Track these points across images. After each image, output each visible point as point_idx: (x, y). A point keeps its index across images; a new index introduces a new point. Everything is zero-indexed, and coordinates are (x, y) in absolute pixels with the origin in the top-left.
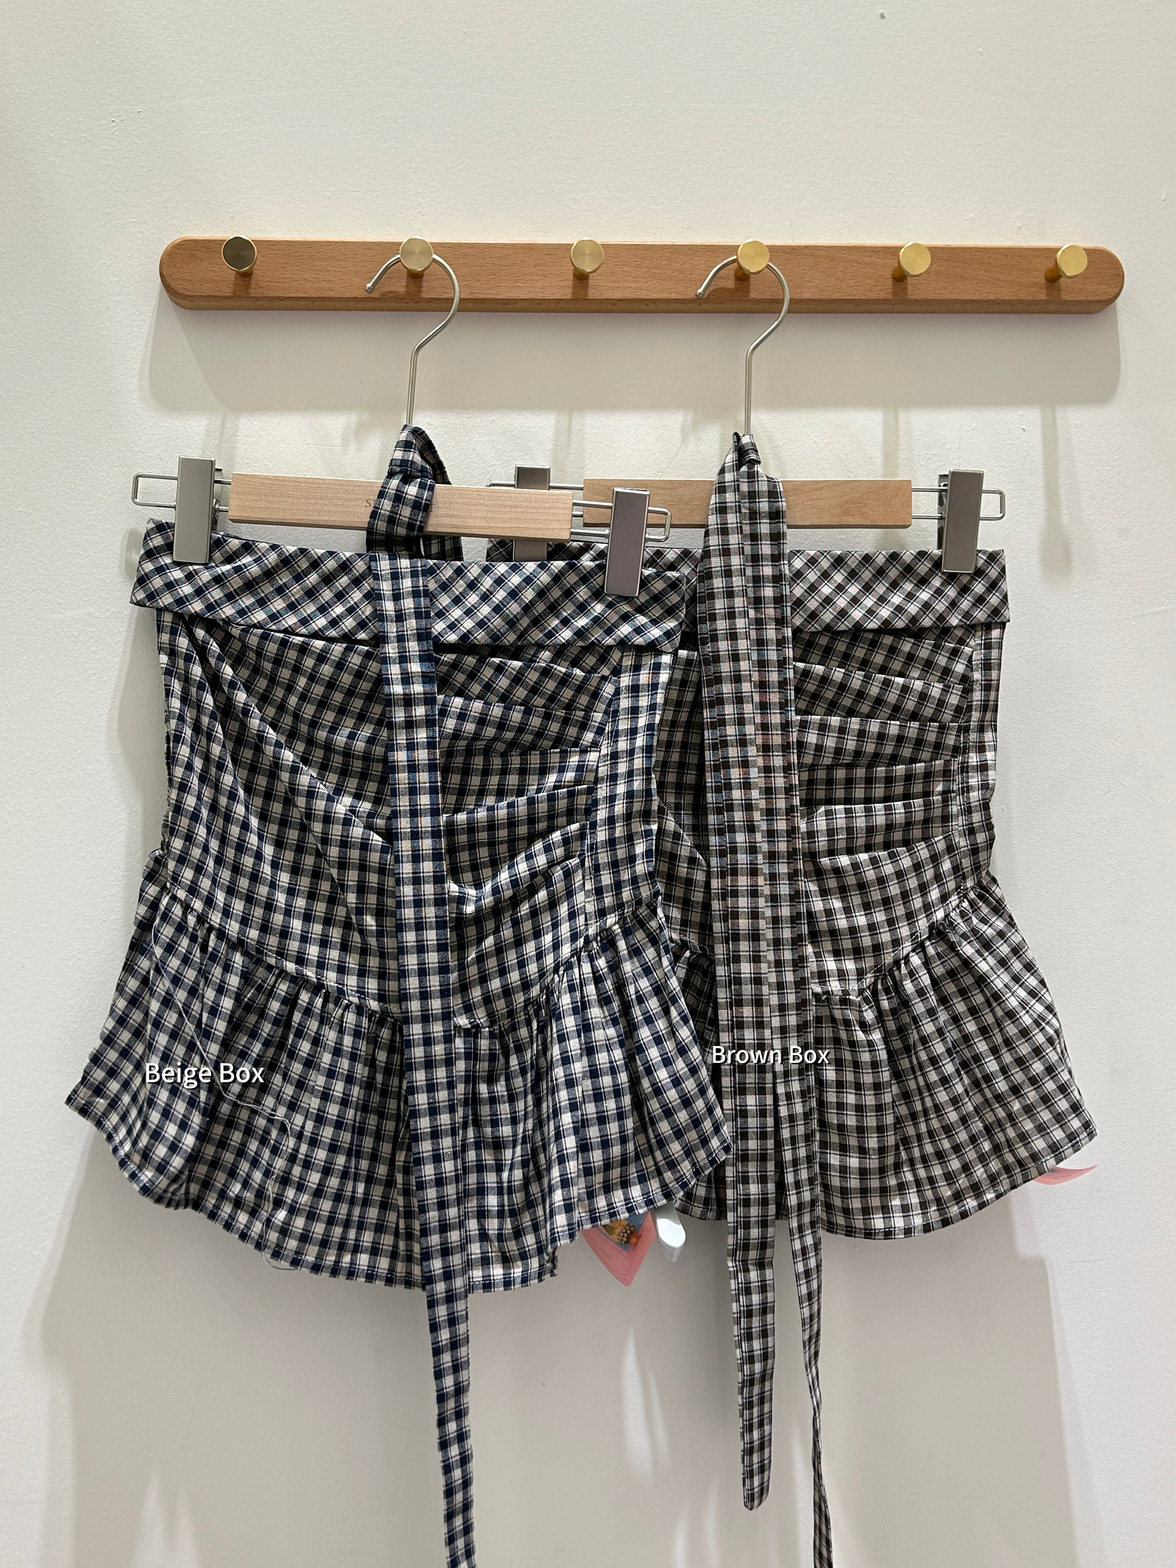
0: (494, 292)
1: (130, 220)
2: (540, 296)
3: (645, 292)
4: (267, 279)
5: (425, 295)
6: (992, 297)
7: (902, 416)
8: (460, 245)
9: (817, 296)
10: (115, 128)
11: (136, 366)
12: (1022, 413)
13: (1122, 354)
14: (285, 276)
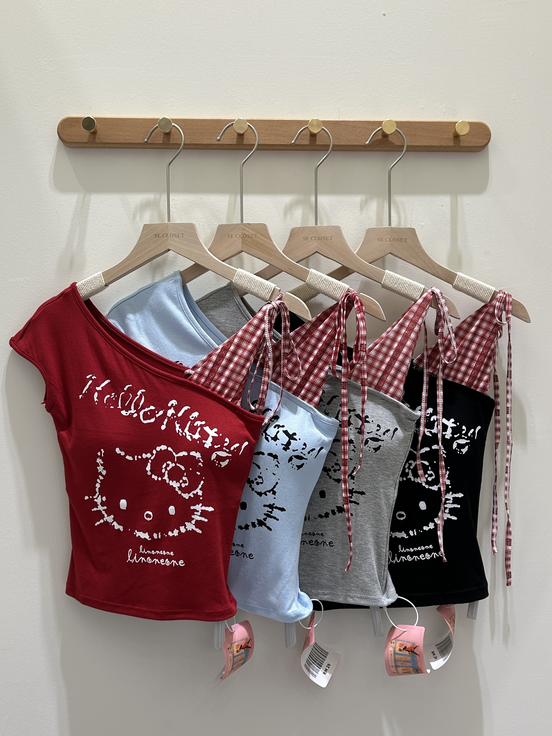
0: (202, 141)
1: (47, 109)
2: (222, 143)
4: (103, 134)
5: (171, 142)
6: (428, 144)
8: (188, 120)
10: (41, 68)
11: (48, 173)
12: (441, 197)
13: (490, 171)
14: (111, 133)
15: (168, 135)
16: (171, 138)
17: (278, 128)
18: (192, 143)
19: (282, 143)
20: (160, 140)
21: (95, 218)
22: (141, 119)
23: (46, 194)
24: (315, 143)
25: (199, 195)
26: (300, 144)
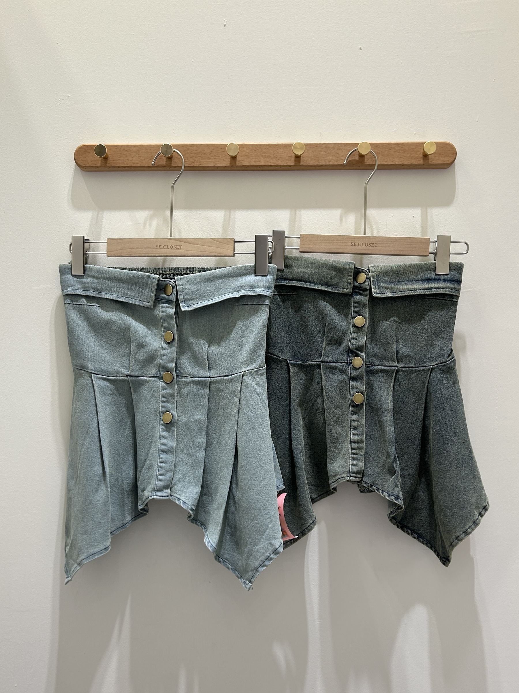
0: (200, 163)
1: (65, 138)
2: (217, 165)
3: (258, 163)
4: (114, 160)
5: (173, 165)
6: (400, 163)
8: (187, 145)
9: (328, 164)
10: (60, 103)
11: (66, 194)
12: (412, 210)
14: (120, 158)
15: (169, 159)
16: (173, 161)
17: (267, 151)
19: (270, 164)
20: (164, 163)
21: (107, 233)
22: (146, 145)
23: (65, 212)
24: (300, 164)
25: (198, 211)
26: (286, 164)
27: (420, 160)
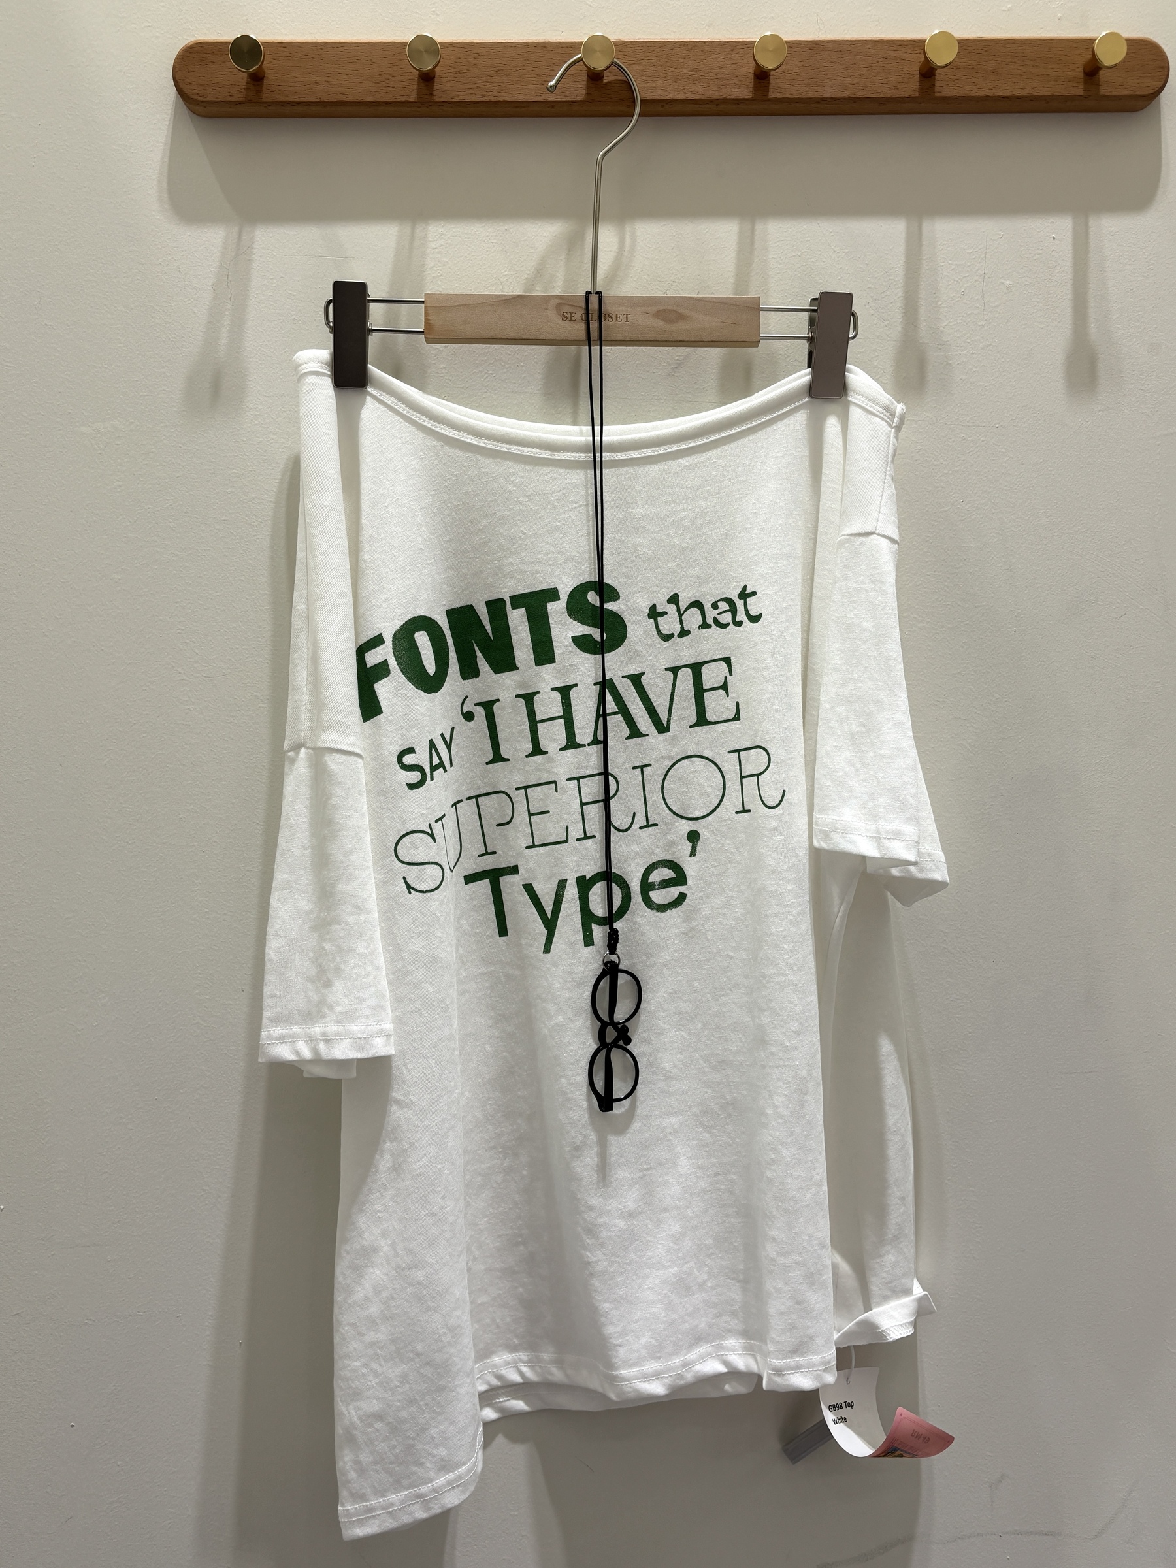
0: (506, 94)
1: (145, 24)
3: (661, 92)
4: (280, 83)
5: (436, 99)
6: (1025, 93)
7: (927, 225)
8: (472, 45)
9: (840, 95)
11: (154, 177)
12: (1053, 220)
13: (1163, 156)
14: (296, 79)
15: (427, 78)
16: (435, 88)
17: (682, 60)
18: (483, 99)
19: (690, 96)
20: (409, 91)
21: (265, 282)
22: (365, 43)
23: (152, 227)
24: (768, 96)
25: (501, 224)
26: (733, 97)
27: (1075, 85)
